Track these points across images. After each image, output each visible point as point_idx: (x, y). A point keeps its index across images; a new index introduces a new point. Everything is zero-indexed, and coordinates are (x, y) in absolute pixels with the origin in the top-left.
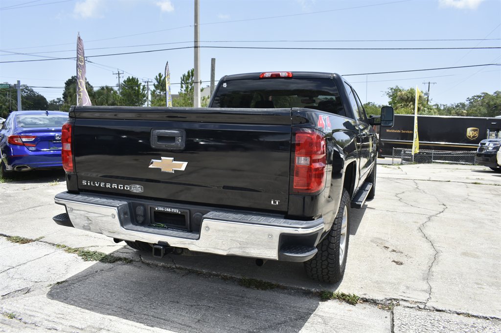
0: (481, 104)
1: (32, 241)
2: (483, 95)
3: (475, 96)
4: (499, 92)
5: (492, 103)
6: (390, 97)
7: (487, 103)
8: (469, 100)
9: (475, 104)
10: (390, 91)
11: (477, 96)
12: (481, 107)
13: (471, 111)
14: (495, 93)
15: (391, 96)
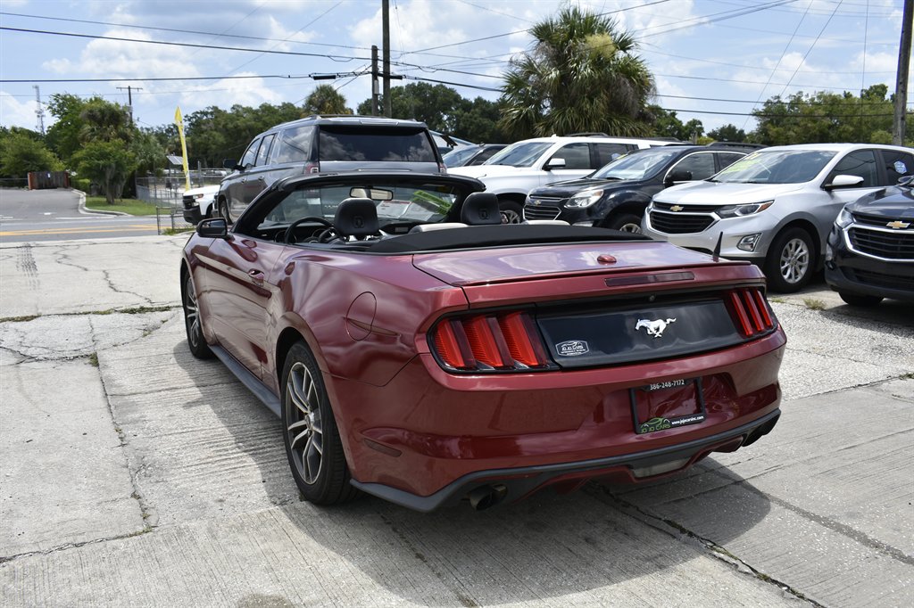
0: (213, 128)
1: (33, 317)
2: (210, 111)
3: (198, 113)
4: (238, 106)
5: (230, 126)
6: (54, 115)
7: (224, 126)
8: (189, 120)
9: (203, 127)
10: (54, 102)
11: (201, 113)
12: (214, 133)
13: (198, 140)
14: (233, 108)
15: (58, 112)
